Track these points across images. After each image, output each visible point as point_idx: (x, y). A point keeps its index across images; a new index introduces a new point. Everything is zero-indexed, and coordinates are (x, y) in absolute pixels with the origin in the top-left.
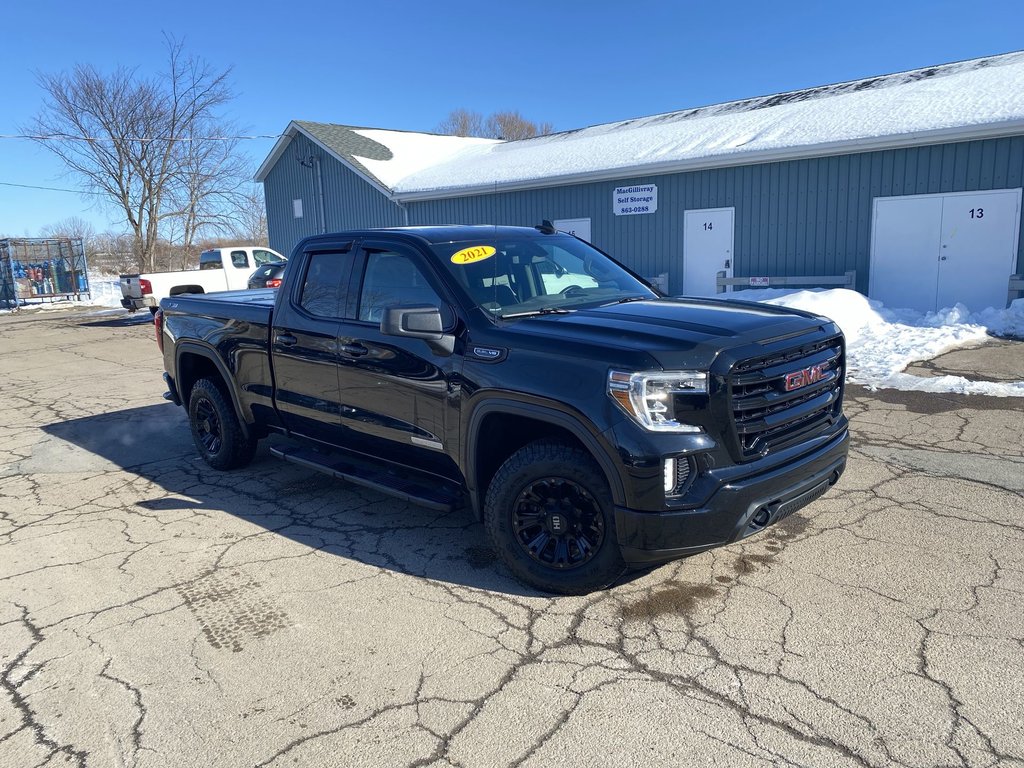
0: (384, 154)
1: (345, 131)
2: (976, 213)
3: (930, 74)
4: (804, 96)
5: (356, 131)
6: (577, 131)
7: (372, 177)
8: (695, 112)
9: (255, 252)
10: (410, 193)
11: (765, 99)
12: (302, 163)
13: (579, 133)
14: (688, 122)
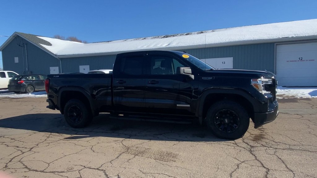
0: (49, 44)
1: (34, 37)
2: (224, 63)
3: (202, 32)
4: (174, 36)
5: (38, 37)
6: (110, 41)
7: (48, 51)
8: (145, 38)
9: (8, 72)
10: (63, 55)
11: (163, 36)
12: (19, 45)
13: (111, 42)
14: (143, 40)
